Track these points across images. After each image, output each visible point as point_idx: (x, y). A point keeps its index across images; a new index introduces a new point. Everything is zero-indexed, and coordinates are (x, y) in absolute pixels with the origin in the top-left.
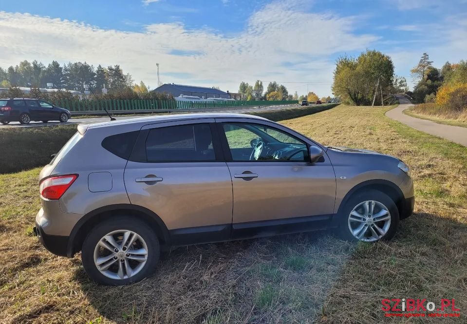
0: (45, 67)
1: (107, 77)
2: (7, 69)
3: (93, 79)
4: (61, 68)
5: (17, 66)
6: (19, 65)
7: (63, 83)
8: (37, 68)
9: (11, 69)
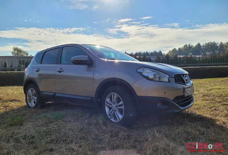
0: (194, 46)
1: (225, 48)
2: (178, 49)
3: (217, 50)
4: (201, 46)
5: (182, 47)
6: (183, 47)
7: (202, 53)
8: (190, 47)
9: (179, 49)
